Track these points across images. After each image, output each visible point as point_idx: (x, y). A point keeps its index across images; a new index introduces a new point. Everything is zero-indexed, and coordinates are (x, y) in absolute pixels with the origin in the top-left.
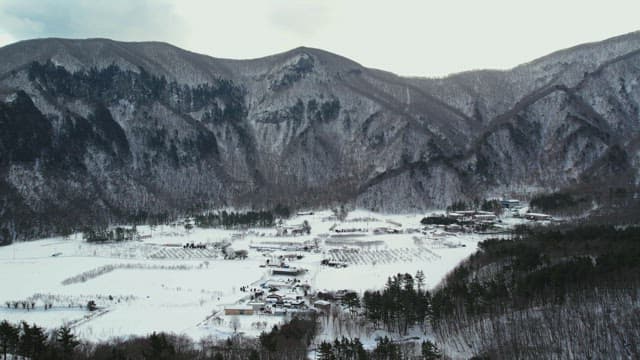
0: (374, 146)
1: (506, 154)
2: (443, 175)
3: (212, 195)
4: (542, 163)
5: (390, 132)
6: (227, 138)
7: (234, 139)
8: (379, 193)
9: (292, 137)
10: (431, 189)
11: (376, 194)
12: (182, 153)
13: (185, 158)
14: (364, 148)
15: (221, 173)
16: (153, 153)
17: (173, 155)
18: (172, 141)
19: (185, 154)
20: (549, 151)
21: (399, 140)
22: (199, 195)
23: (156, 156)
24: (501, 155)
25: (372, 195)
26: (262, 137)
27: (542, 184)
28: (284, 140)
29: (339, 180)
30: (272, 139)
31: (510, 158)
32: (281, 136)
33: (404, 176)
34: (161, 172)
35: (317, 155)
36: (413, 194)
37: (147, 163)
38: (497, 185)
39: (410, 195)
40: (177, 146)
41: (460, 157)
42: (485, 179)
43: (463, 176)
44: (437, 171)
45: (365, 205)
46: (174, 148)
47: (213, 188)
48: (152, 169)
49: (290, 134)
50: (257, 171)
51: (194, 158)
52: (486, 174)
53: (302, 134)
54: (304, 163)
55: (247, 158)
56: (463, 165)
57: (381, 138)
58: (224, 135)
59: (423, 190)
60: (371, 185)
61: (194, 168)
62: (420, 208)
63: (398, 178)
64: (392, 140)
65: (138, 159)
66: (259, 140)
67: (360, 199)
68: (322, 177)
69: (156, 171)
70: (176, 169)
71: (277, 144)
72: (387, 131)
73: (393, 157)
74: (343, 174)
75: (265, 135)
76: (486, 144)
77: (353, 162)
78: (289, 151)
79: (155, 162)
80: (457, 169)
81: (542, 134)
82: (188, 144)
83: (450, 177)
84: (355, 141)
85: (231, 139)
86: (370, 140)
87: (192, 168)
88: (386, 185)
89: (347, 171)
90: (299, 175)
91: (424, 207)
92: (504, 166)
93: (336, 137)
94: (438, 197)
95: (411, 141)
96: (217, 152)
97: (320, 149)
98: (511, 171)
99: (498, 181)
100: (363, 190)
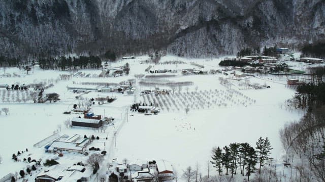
0: (179, 12)
1: (272, 17)
2: (229, 30)
3: (62, 45)
4: (296, 23)
5: (190, 3)
6: (77, 6)
7: (82, 7)
8: (184, 43)
9: (123, 7)
10: (222, 40)
11: (182, 44)
12: (40, 14)
13: (42, 18)
14: (173, 14)
15: (70, 29)
16: (17, 14)
17: (33, 15)
18: (32, 5)
19: (42, 15)
20: (300, 15)
21: (197, 7)
22: (51, 45)
23: (20, 16)
24: (269, 17)
25: (179, 44)
26: (103, 6)
27: (299, 37)
28: (118, 8)
29: (156, 35)
30: (110, 8)
31: (275, 20)
32: (116, 6)
33: (202, 30)
34: (23, 28)
35: (139, 18)
36: (209, 44)
37: (13, 21)
38: (267, 38)
39: (207, 44)
40: (37, 9)
41: (241, 18)
42: (259, 34)
43: (244, 30)
44: (226, 27)
45: (174, 51)
46: (34, 11)
47: (63, 39)
48: (16, 26)
49: (122, 5)
50: (97, 28)
51: (50, 19)
52: (259, 30)
53: (130, 3)
54: (130, 23)
55: (91, 19)
56: (244, 23)
57: (184, 7)
58: (75, 4)
59: (216, 40)
60: (178, 37)
61: (49, 25)
62: (215, 54)
63: (198, 31)
64: (191, 8)
65: (6, 18)
66: (101, 9)
67: (170, 47)
68: (143, 33)
69: (19, 27)
70: (35, 26)
71: (113, 11)
72: (188, 3)
73: (193, 19)
74: (158, 31)
75: (106, 4)
76: (258, 9)
77: (164, 23)
78: (121, 15)
79: (19, 20)
80: (240, 26)
81: (294, 5)
82: (45, 8)
83: (235, 32)
84: (166, 9)
85: (80, 6)
86: (176, 8)
87: (47, 25)
88: (189, 37)
89: (161, 29)
90: (127, 31)
91: (217, 53)
92: (271, 25)
93: (153, 6)
94: (227, 46)
95: (205, 8)
96: (69, 15)
97: (142, 14)
98: (276, 29)
99: (268, 35)
100: (172, 41)
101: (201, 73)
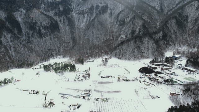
0: (121, 25)
1: (174, 31)
2: (148, 42)
3: (55, 49)
4: (189, 34)
5: (127, 19)
6: (63, 22)
7: (66, 23)
8: (122, 50)
9: (89, 21)
10: (143, 49)
11: (120, 50)
12: (43, 31)
13: (44, 34)
14: (117, 26)
15: (59, 39)
16: (31, 32)
17: (39, 32)
18: (39, 27)
19: (44, 32)
20: (192, 29)
21: (131, 23)
22: (49, 50)
23: (32, 34)
24: (172, 31)
25: (119, 51)
26: (78, 21)
27: (189, 45)
28: (86, 22)
29: (107, 40)
30: (82, 21)
31: (176, 33)
32: (85, 20)
34: (34, 41)
35: (98, 29)
36: (136, 51)
37: (29, 37)
38: (170, 45)
39: (134, 52)
40: (41, 28)
41: (155, 33)
42: (165, 43)
43: (157, 42)
44: (146, 40)
45: (116, 55)
46: (40, 30)
47: (56, 46)
48: (31, 39)
49: (88, 20)
50: (74, 38)
51: (48, 33)
52: (166, 40)
53: (93, 20)
54: (93, 33)
55: (71, 31)
56: (157, 37)
57: (124, 21)
58: (62, 21)
59: (140, 49)
61: (48, 38)
62: (138, 58)
63: (130, 42)
64: (128, 23)
65: (25, 35)
66: (76, 22)
67: (114, 52)
68: (100, 39)
69: (32, 40)
70: (40, 39)
71: (83, 24)
72: (126, 18)
73: (128, 31)
74: (108, 37)
75: (79, 20)
76: (166, 26)
77: (112, 32)
78: (88, 28)
79: (32, 36)
80: (154, 40)
81: (189, 21)
82: (46, 28)
83: (151, 43)
84: (114, 22)
85: (65, 22)
86: (119, 22)
87: (47, 38)
88: (125, 47)
89: (110, 36)
90: (91, 38)
91: (140, 58)
92: (173, 36)
93: (106, 20)
94: (146, 53)
95: (135, 23)
96: (59, 30)
97: (100, 27)
98: (176, 38)
99: (171, 43)
100: (115, 48)
101: (127, 80)
